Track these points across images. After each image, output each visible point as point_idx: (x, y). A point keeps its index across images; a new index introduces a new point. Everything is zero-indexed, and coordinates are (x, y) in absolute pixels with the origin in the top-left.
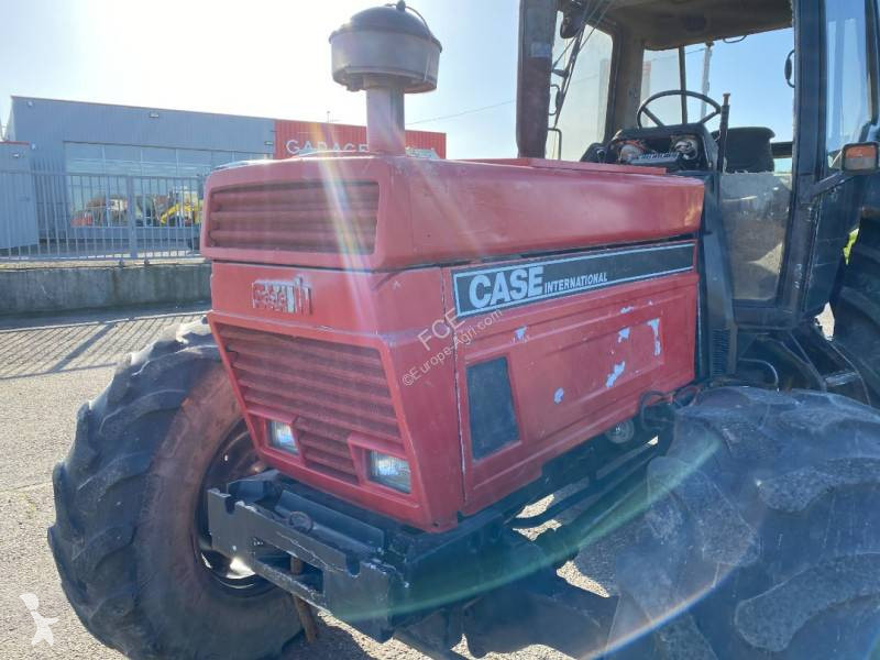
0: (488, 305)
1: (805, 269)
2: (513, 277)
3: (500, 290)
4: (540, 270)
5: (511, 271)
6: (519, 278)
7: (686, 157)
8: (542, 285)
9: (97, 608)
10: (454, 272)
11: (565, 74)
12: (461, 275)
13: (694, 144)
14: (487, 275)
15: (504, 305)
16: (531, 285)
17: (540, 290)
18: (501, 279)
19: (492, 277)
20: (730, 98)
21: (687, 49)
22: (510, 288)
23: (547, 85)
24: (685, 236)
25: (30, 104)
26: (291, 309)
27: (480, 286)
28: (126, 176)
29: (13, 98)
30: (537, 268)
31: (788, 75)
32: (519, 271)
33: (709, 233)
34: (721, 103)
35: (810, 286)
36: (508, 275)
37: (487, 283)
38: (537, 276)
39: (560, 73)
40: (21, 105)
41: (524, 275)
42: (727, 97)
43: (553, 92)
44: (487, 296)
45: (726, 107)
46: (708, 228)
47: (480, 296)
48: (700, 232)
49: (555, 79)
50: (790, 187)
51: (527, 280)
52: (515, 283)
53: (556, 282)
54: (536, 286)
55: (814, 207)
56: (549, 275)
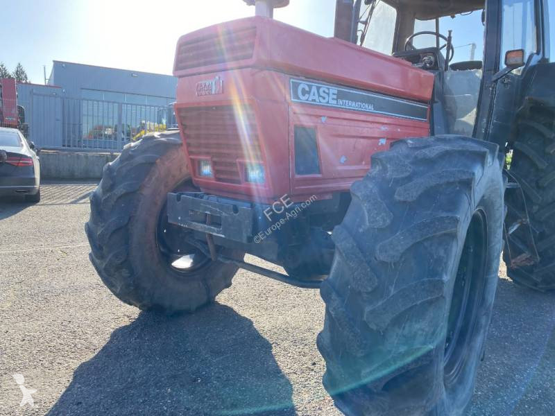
0: (307, 100)
1: (488, 122)
2: (321, 90)
3: (314, 95)
4: (336, 92)
5: (320, 87)
6: (324, 92)
7: (428, 65)
8: (337, 99)
9: (108, 260)
10: (291, 78)
11: (365, 23)
12: (294, 80)
13: (432, 58)
14: (308, 85)
15: (315, 103)
16: (330, 98)
17: (335, 102)
18: (314, 89)
19: (310, 87)
20: (452, 33)
21: (440, 19)
22: (319, 96)
23: (356, 30)
24: (421, 101)
25: (64, 65)
26: (213, 92)
27: (303, 89)
28: (118, 103)
29: (54, 61)
30: (334, 90)
31: (483, 20)
32: (324, 88)
33: (436, 102)
34: (447, 36)
35: (490, 132)
36: (318, 88)
37: (307, 89)
38: (334, 94)
39: (363, 23)
40: (58, 65)
41: (327, 91)
42: (450, 32)
43: (359, 34)
44: (307, 95)
45: (450, 38)
46: (436, 100)
47: (303, 94)
48: (431, 102)
49: (361, 26)
50: (481, 78)
51: (328, 94)
52: (322, 94)
53: (344, 101)
54: (333, 99)
55: (493, 88)
56: (340, 96)
